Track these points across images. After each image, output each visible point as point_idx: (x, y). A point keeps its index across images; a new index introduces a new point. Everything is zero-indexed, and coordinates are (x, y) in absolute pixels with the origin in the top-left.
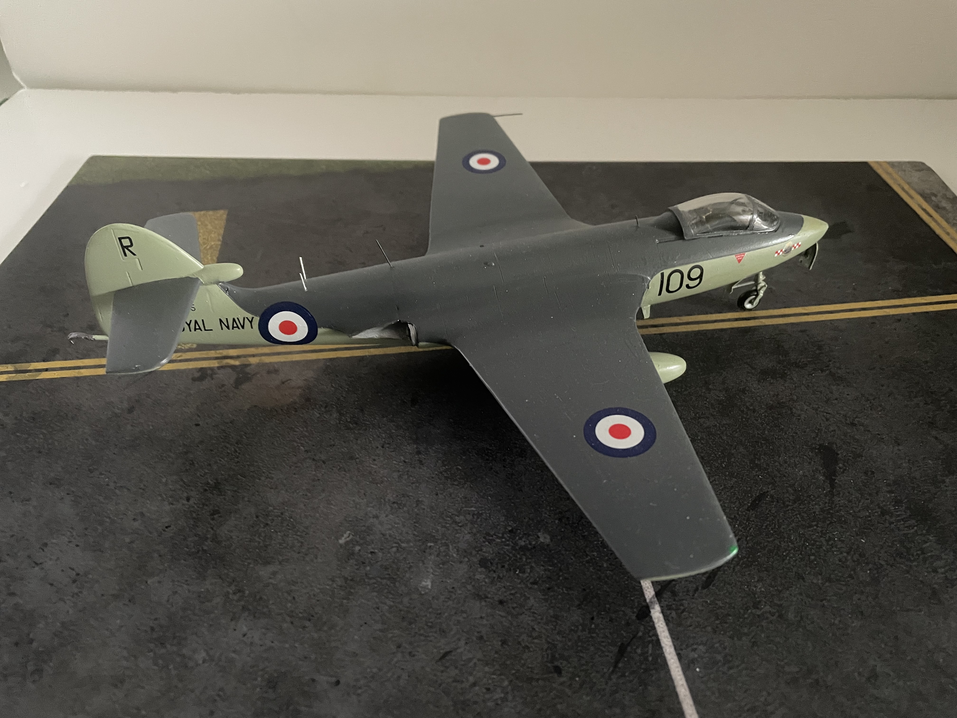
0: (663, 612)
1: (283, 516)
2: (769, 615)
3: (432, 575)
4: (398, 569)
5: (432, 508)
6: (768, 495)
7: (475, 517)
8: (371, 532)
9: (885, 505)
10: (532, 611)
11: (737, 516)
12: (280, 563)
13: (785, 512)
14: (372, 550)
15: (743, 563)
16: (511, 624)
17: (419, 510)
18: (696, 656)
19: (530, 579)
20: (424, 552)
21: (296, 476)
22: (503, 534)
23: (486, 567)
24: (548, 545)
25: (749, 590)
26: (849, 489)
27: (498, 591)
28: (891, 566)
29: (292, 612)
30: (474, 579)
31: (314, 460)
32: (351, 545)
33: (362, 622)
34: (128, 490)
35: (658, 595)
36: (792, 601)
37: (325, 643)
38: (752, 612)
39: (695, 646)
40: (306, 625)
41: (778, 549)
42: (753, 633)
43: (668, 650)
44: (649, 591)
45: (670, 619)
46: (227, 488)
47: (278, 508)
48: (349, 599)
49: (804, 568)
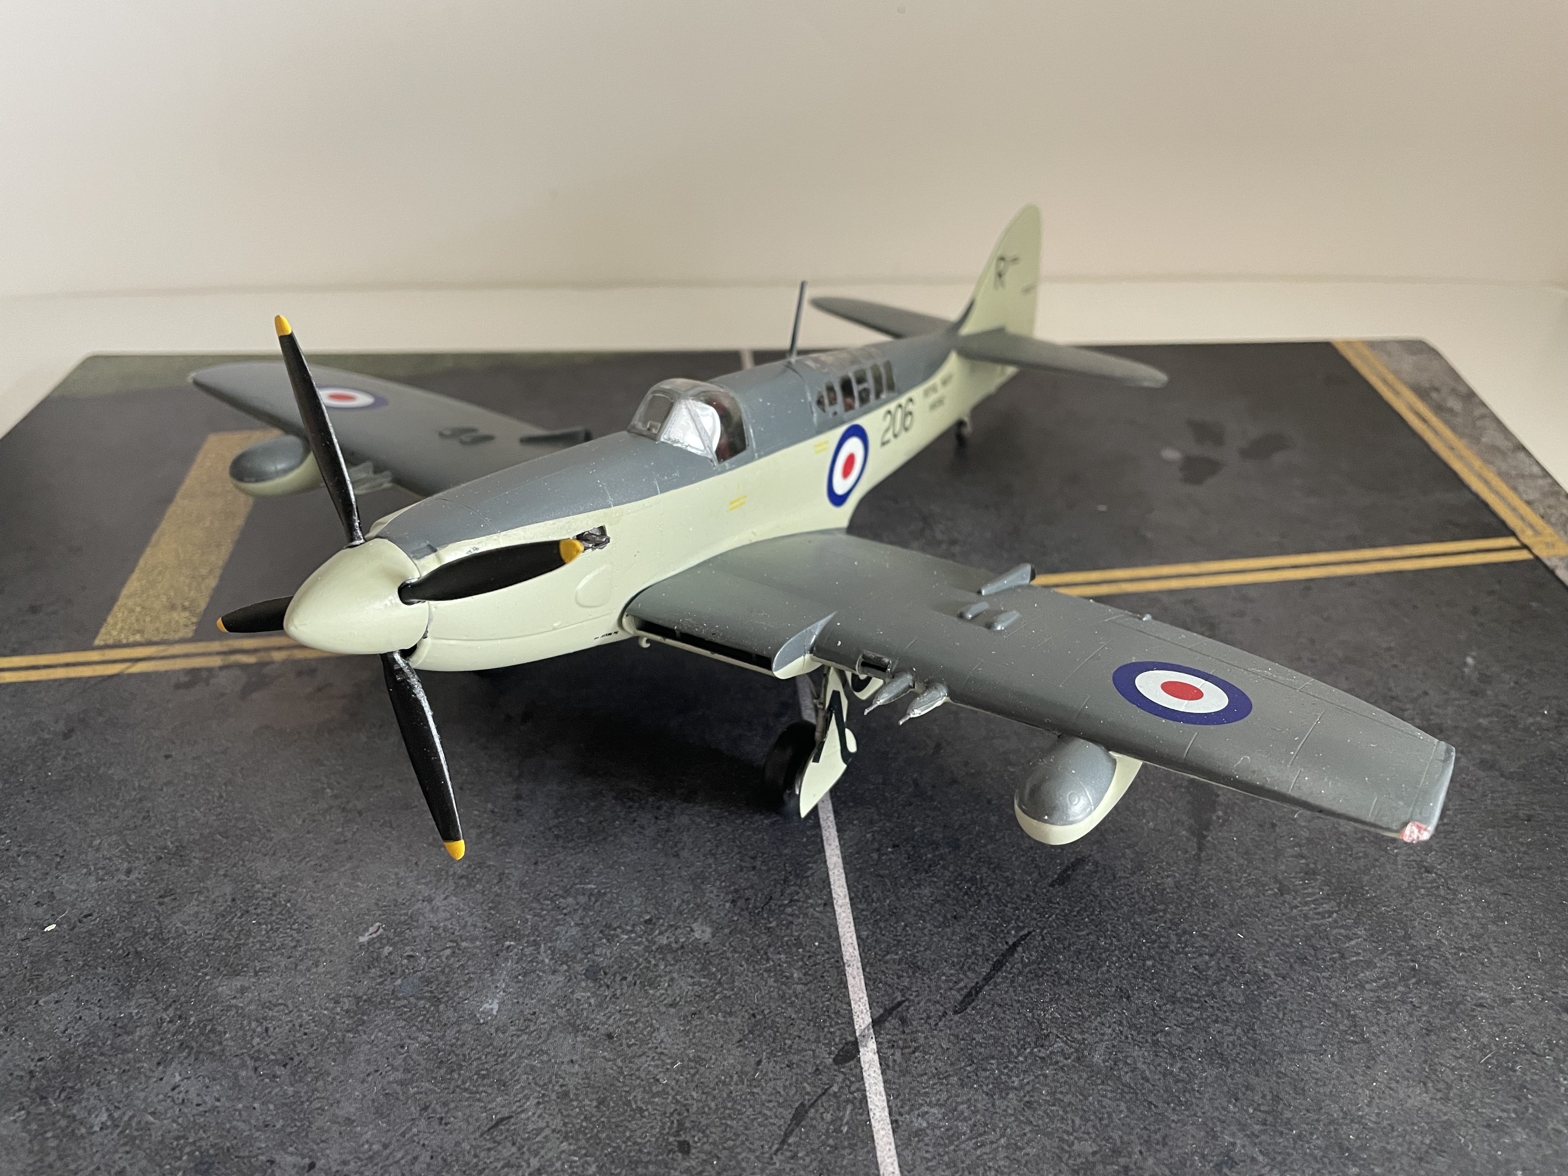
0: (880, 1052)
1: (276, 899)
2: (1062, 1059)
3: (501, 993)
4: (448, 983)
5: (523, 885)
6: (1089, 861)
7: (593, 899)
8: (415, 924)
9: (1285, 878)
10: (659, 1050)
11: (1032, 894)
12: (256, 974)
13: (1114, 888)
14: (411, 953)
15: (1030, 972)
16: (621, 1073)
17: (501, 888)
18: (925, 1125)
19: (665, 999)
20: (497, 955)
21: (311, 835)
22: (634, 926)
23: (595, 980)
24: (705, 944)
25: (1033, 1017)
26: (1230, 852)
27: (610, 1017)
28: (1284, 978)
29: (259, 1051)
30: (571, 1000)
31: (344, 810)
32: (378, 945)
33: (371, 1069)
34: (38, 857)
35: (877, 1023)
36: (1103, 1034)
37: (302, 1103)
38: (1031, 1053)
39: (925, 1109)
40: (278, 1073)
41: (1093, 948)
42: (1028, 1088)
43: (878, 1114)
44: (862, 1017)
45: (891, 1064)
46: (194, 854)
47: (270, 885)
48: (357, 1032)
49: (1133, 981)
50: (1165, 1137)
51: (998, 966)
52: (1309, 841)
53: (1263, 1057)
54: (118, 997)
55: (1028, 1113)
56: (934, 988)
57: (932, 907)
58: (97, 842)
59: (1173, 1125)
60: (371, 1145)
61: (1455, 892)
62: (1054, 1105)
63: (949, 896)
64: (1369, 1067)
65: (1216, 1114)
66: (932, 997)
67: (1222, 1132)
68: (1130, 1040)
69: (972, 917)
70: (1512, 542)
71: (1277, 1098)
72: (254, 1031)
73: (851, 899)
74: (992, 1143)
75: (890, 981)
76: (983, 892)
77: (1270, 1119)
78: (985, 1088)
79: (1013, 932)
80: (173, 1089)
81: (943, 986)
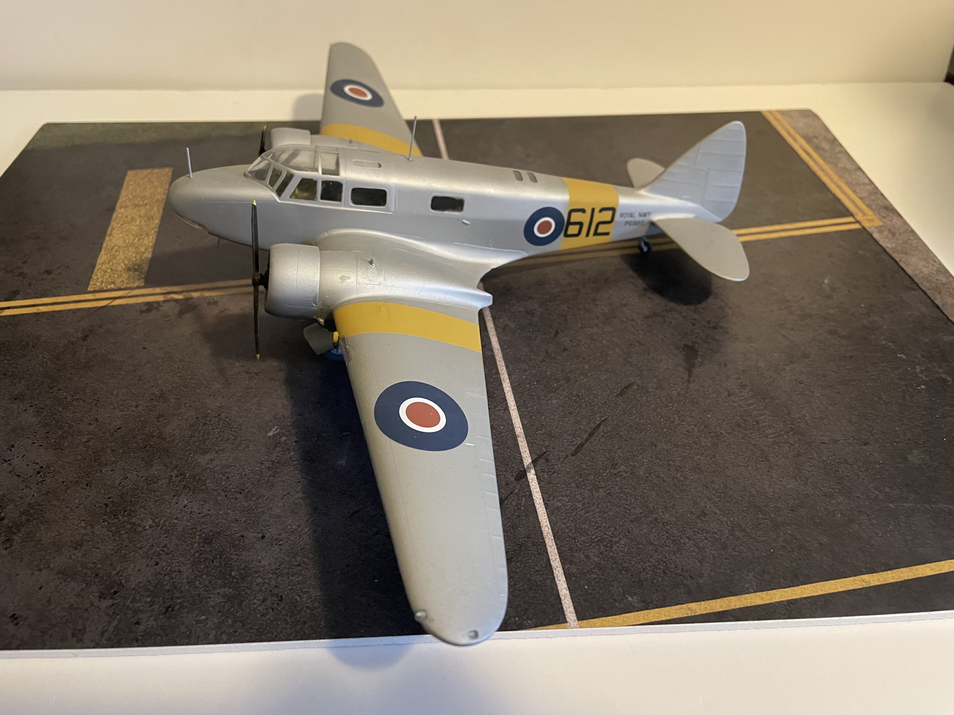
0: (536, 474)
1: (220, 417)
2: (624, 474)
3: (345, 456)
4: (317, 453)
6: (635, 385)
8: (295, 426)
9: (731, 389)
11: (607, 402)
12: (217, 452)
14: (296, 439)
15: (607, 436)
17: (337, 407)
18: (560, 505)
20: (341, 439)
21: (231, 385)
25: (610, 456)
26: (704, 378)
28: (730, 434)
29: (226, 487)
31: (247, 373)
32: (278, 437)
33: (285, 493)
34: (84, 401)
35: (534, 462)
36: (644, 462)
37: (253, 510)
38: (610, 472)
39: (560, 498)
40: (238, 497)
41: (638, 425)
42: (608, 487)
43: (538, 501)
44: (527, 460)
45: (542, 479)
46: (170, 397)
47: (215, 410)
48: (275, 477)
49: (657, 438)
50: (674, 505)
51: (591, 435)
52: (743, 371)
53: (719, 469)
54: (145, 467)
55: (609, 497)
56: (561, 446)
57: (558, 408)
58: (116, 392)
59: (678, 500)
60: (292, 526)
61: (813, 392)
62: (621, 493)
63: (566, 403)
64: (769, 472)
65: (698, 494)
66: (560, 449)
67: (700, 502)
68: (657, 464)
69: (578, 413)
70: (851, 219)
71: (726, 487)
72: (221, 479)
73: (517, 407)
74: (592, 511)
75: (539, 443)
76: (583, 401)
77: (723, 495)
78: (588, 488)
79: (598, 419)
80: (185, 507)
81: (565, 444)
